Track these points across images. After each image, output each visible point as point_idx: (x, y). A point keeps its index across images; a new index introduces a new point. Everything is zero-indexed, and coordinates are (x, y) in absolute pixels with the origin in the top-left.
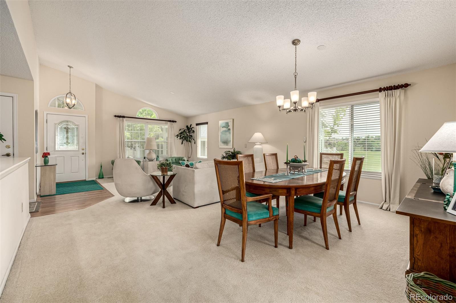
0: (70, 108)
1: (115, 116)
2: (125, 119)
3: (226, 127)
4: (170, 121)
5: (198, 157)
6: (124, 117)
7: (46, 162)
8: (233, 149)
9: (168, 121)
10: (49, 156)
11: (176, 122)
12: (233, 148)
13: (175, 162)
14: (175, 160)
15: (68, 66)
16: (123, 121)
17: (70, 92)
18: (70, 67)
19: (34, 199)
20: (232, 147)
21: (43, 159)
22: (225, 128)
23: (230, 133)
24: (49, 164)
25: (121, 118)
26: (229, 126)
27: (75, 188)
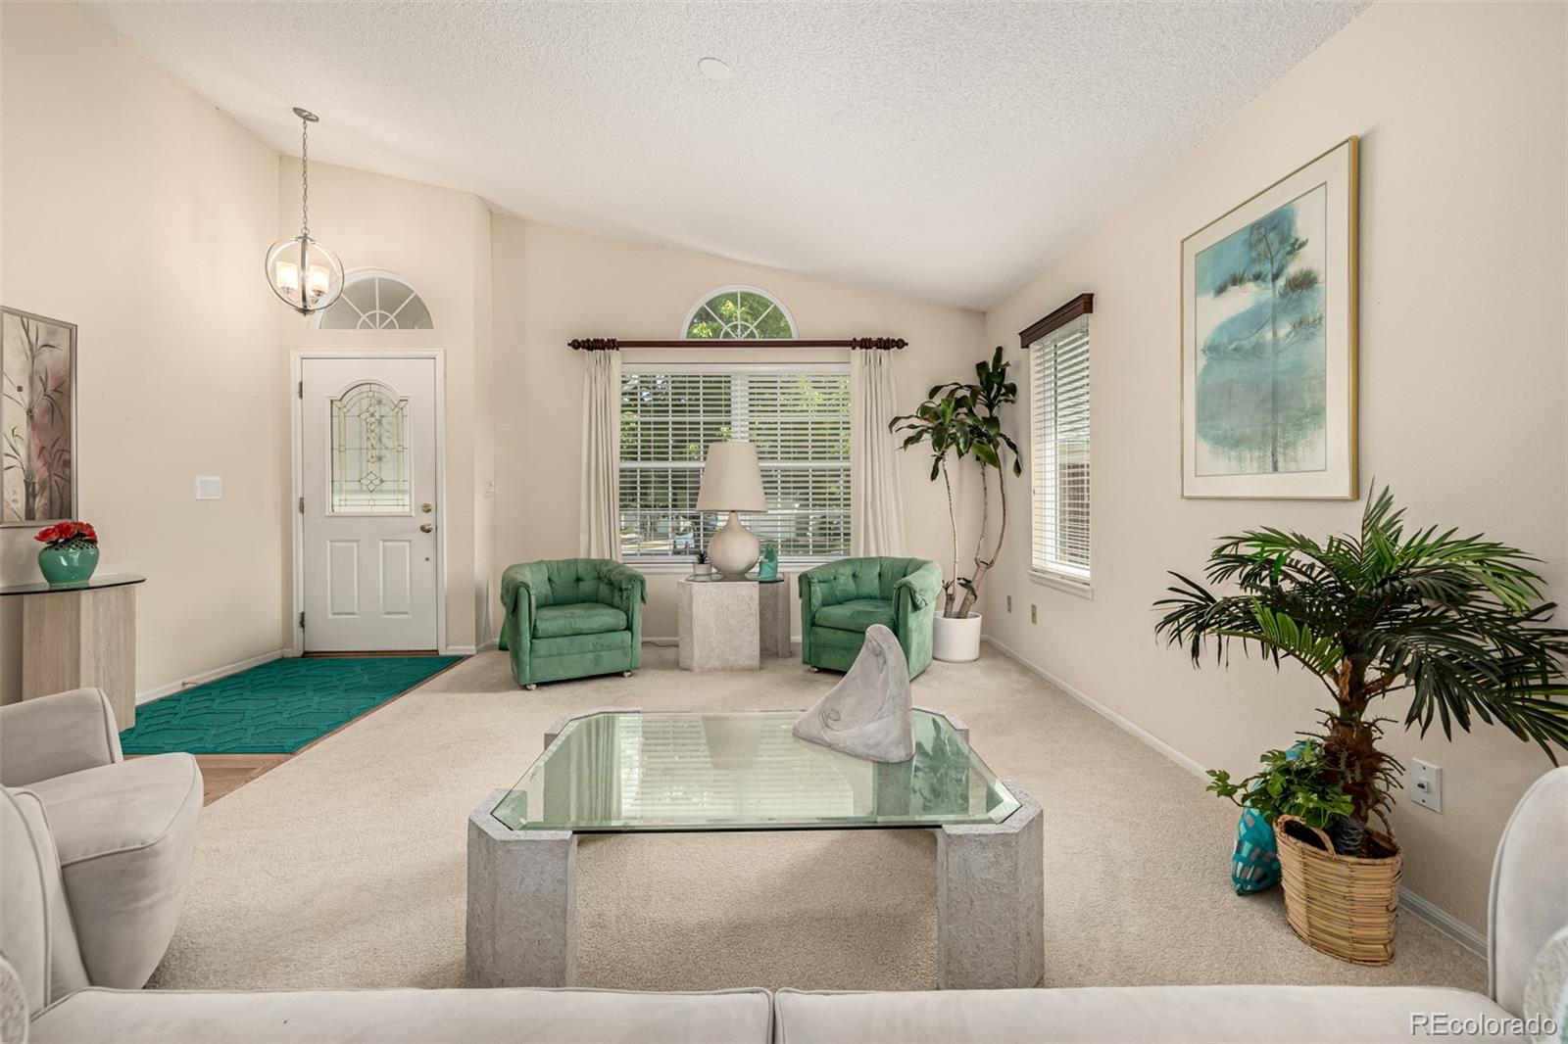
1: (576, 345)
2: (616, 355)
3: (1257, 277)
4: (866, 344)
5: (1036, 563)
6: (613, 344)
8: (1358, 511)
9: (853, 344)
11: (900, 344)
12: (1356, 494)
13: (878, 595)
14: (880, 575)
15: (295, 109)
17: (305, 236)
18: (306, 117)
20: (1345, 491)
22: (1251, 286)
23: (1309, 327)
25: (601, 355)
26: (1296, 246)
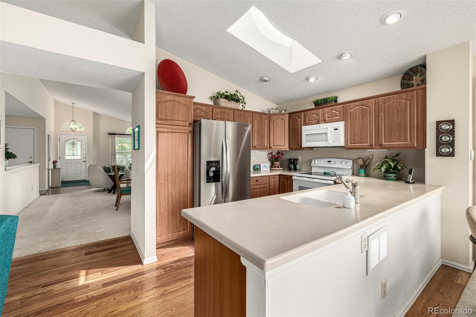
0: (73, 131)
1: (109, 134)
2: (116, 136)
6: (115, 134)
7: (54, 167)
10: (56, 163)
16: (114, 137)
17: (73, 120)
18: (73, 103)
19: (45, 188)
21: (53, 164)
24: (56, 168)
25: (113, 135)
27: (75, 184)
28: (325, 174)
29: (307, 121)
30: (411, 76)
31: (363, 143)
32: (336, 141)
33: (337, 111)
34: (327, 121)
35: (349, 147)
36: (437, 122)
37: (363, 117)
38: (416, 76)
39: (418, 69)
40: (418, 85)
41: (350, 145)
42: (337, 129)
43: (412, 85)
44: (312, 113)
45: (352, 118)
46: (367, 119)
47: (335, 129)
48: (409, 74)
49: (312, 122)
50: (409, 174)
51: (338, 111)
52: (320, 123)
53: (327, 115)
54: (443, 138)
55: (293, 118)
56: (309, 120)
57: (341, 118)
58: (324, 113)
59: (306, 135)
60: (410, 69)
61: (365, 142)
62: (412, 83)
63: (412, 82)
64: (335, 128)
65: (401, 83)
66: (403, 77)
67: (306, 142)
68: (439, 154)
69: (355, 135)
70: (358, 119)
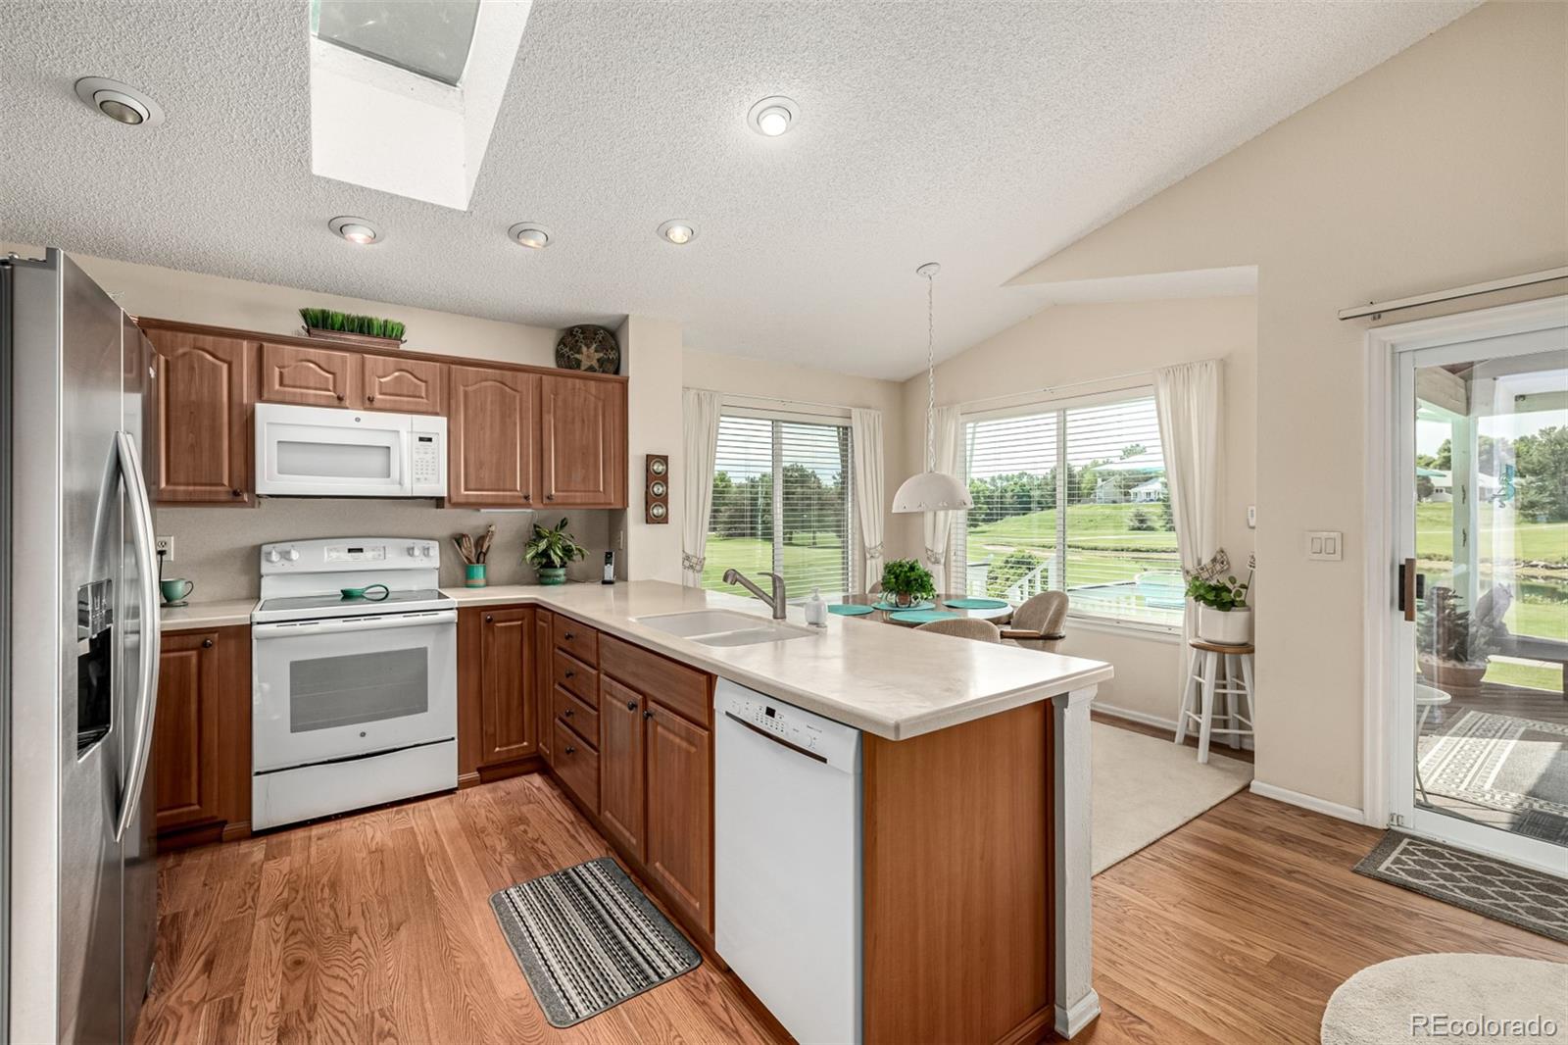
28: (348, 596)
29: (277, 387)
30: (577, 341)
31: (504, 490)
32: (426, 479)
33: (417, 378)
34: (376, 404)
35: (462, 500)
36: (647, 456)
37: (503, 416)
38: (588, 347)
39: (596, 334)
40: (591, 369)
41: (467, 495)
42: (430, 440)
43: (578, 363)
44: (302, 357)
45: (470, 412)
46: (515, 424)
47: (421, 439)
48: (575, 336)
49: (307, 395)
50: (606, 564)
51: (424, 379)
52: (347, 403)
53: (377, 383)
54: (655, 489)
55: (181, 351)
56: (286, 381)
57: (434, 406)
58: (367, 374)
59: (279, 442)
60: (581, 327)
61: (508, 487)
62: (576, 359)
63: (577, 356)
64: (422, 436)
65: (557, 352)
66: (563, 338)
67: (279, 473)
68: (650, 519)
69: (481, 465)
70: (488, 419)
